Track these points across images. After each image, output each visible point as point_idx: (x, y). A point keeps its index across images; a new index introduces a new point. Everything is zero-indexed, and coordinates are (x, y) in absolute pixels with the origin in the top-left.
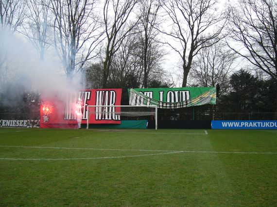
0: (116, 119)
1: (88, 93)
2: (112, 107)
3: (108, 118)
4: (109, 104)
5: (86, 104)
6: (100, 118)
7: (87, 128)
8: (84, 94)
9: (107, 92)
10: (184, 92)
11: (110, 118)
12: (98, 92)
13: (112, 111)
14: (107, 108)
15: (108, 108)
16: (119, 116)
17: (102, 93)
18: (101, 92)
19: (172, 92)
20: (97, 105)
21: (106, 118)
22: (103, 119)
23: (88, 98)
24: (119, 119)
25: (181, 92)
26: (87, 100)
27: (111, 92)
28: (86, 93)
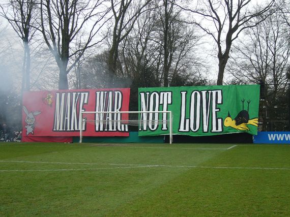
0: (123, 130)
1: (85, 95)
2: (117, 114)
3: (113, 128)
4: (113, 110)
5: (82, 109)
6: (101, 129)
8: (80, 95)
9: (111, 93)
10: (214, 92)
11: (115, 130)
12: (98, 93)
13: (117, 119)
14: (110, 115)
15: (113, 115)
16: (126, 126)
17: (104, 94)
18: (102, 93)
19: (198, 92)
20: (97, 112)
21: (111, 129)
22: (106, 130)
23: (86, 102)
24: (127, 130)
25: (210, 92)
26: (84, 104)
27: (116, 93)
28: (83, 94)
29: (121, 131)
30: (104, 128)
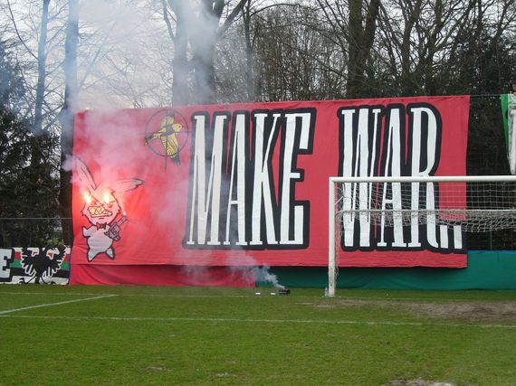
0: (445, 244)
1: (299, 121)
2: (423, 185)
3: (407, 238)
4: (406, 170)
5: (294, 170)
6: (365, 241)
7: (331, 291)
8: (282, 122)
9: (395, 114)
11: (415, 243)
12: (348, 115)
13: (422, 204)
14: (397, 190)
15: (406, 188)
16: (458, 230)
17: (371, 117)
18: (364, 113)
20: (347, 175)
21: (399, 241)
22: (382, 244)
23: (304, 145)
24: (458, 245)
26: (297, 151)
27: (417, 112)
28: (291, 118)
29: (440, 250)
30: (374, 237)
